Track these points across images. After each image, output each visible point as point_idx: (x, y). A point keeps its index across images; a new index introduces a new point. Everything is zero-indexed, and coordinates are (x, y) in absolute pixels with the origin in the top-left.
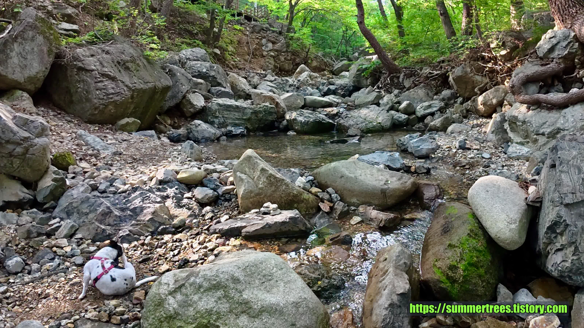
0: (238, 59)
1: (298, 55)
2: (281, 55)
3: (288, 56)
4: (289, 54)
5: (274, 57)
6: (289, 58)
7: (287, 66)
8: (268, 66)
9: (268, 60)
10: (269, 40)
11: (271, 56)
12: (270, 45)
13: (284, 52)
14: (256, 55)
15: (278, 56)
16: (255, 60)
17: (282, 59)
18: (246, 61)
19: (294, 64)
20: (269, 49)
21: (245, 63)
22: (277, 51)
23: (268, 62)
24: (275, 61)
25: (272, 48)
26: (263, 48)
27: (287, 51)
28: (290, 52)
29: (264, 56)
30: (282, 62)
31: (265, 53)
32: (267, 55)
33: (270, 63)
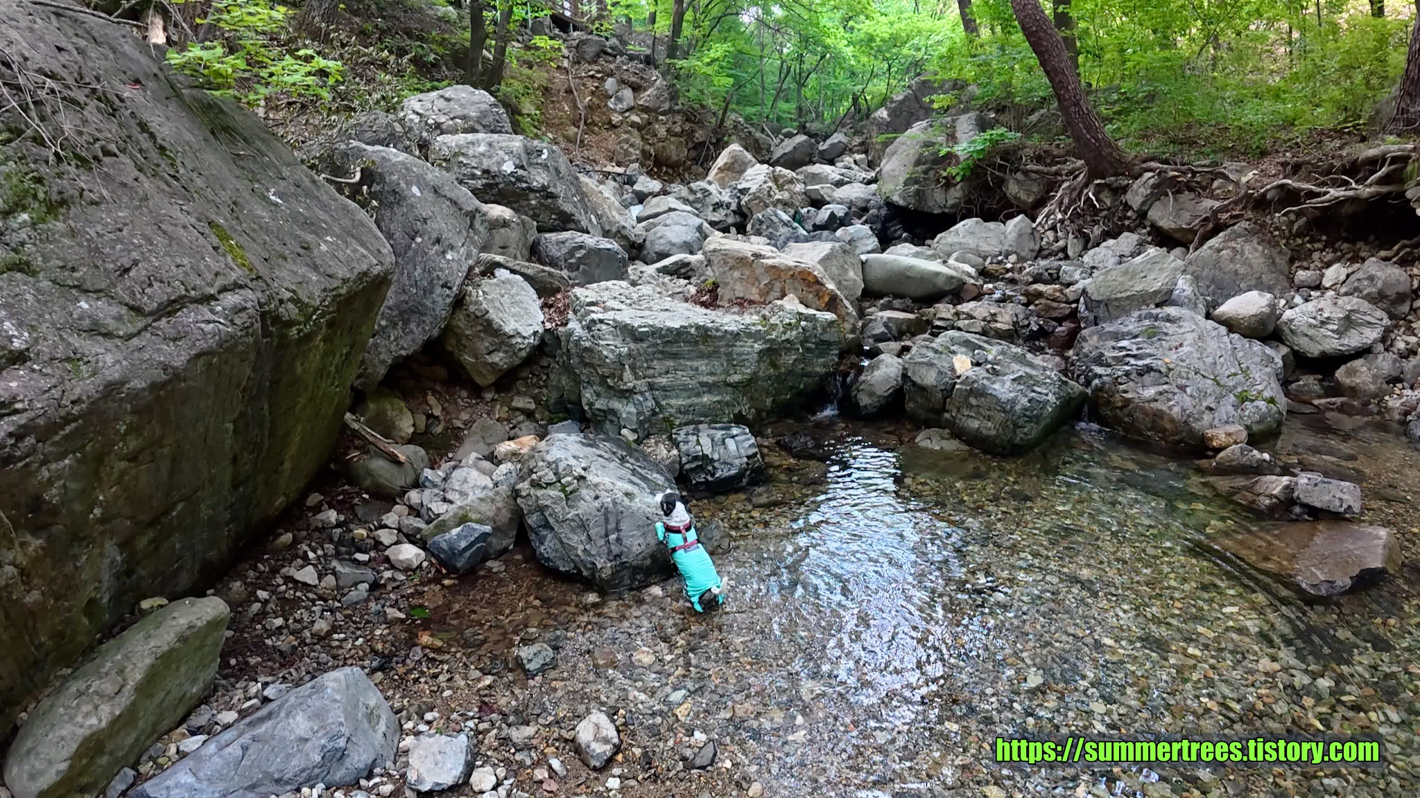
0: (550, 135)
1: (700, 122)
2: (657, 120)
3: (674, 123)
4: (678, 118)
5: (639, 128)
6: (678, 129)
7: (676, 151)
8: (627, 153)
9: (626, 136)
10: (623, 82)
11: (633, 125)
12: (627, 93)
13: (664, 113)
14: (594, 124)
15: (650, 124)
16: (594, 138)
17: (662, 131)
18: (569, 140)
19: (691, 145)
20: (625, 106)
21: (571, 146)
22: (645, 109)
23: (627, 141)
24: (643, 138)
25: (632, 104)
26: (611, 106)
27: (670, 111)
28: (679, 112)
29: (615, 127)
30: (660, 140)
31: (616, 118)
32: (622, 122)
33: (632, 145)
